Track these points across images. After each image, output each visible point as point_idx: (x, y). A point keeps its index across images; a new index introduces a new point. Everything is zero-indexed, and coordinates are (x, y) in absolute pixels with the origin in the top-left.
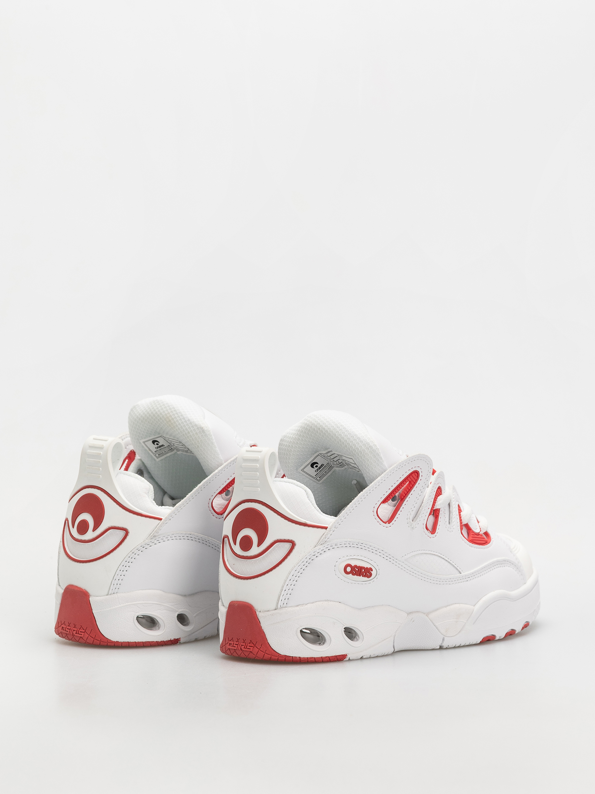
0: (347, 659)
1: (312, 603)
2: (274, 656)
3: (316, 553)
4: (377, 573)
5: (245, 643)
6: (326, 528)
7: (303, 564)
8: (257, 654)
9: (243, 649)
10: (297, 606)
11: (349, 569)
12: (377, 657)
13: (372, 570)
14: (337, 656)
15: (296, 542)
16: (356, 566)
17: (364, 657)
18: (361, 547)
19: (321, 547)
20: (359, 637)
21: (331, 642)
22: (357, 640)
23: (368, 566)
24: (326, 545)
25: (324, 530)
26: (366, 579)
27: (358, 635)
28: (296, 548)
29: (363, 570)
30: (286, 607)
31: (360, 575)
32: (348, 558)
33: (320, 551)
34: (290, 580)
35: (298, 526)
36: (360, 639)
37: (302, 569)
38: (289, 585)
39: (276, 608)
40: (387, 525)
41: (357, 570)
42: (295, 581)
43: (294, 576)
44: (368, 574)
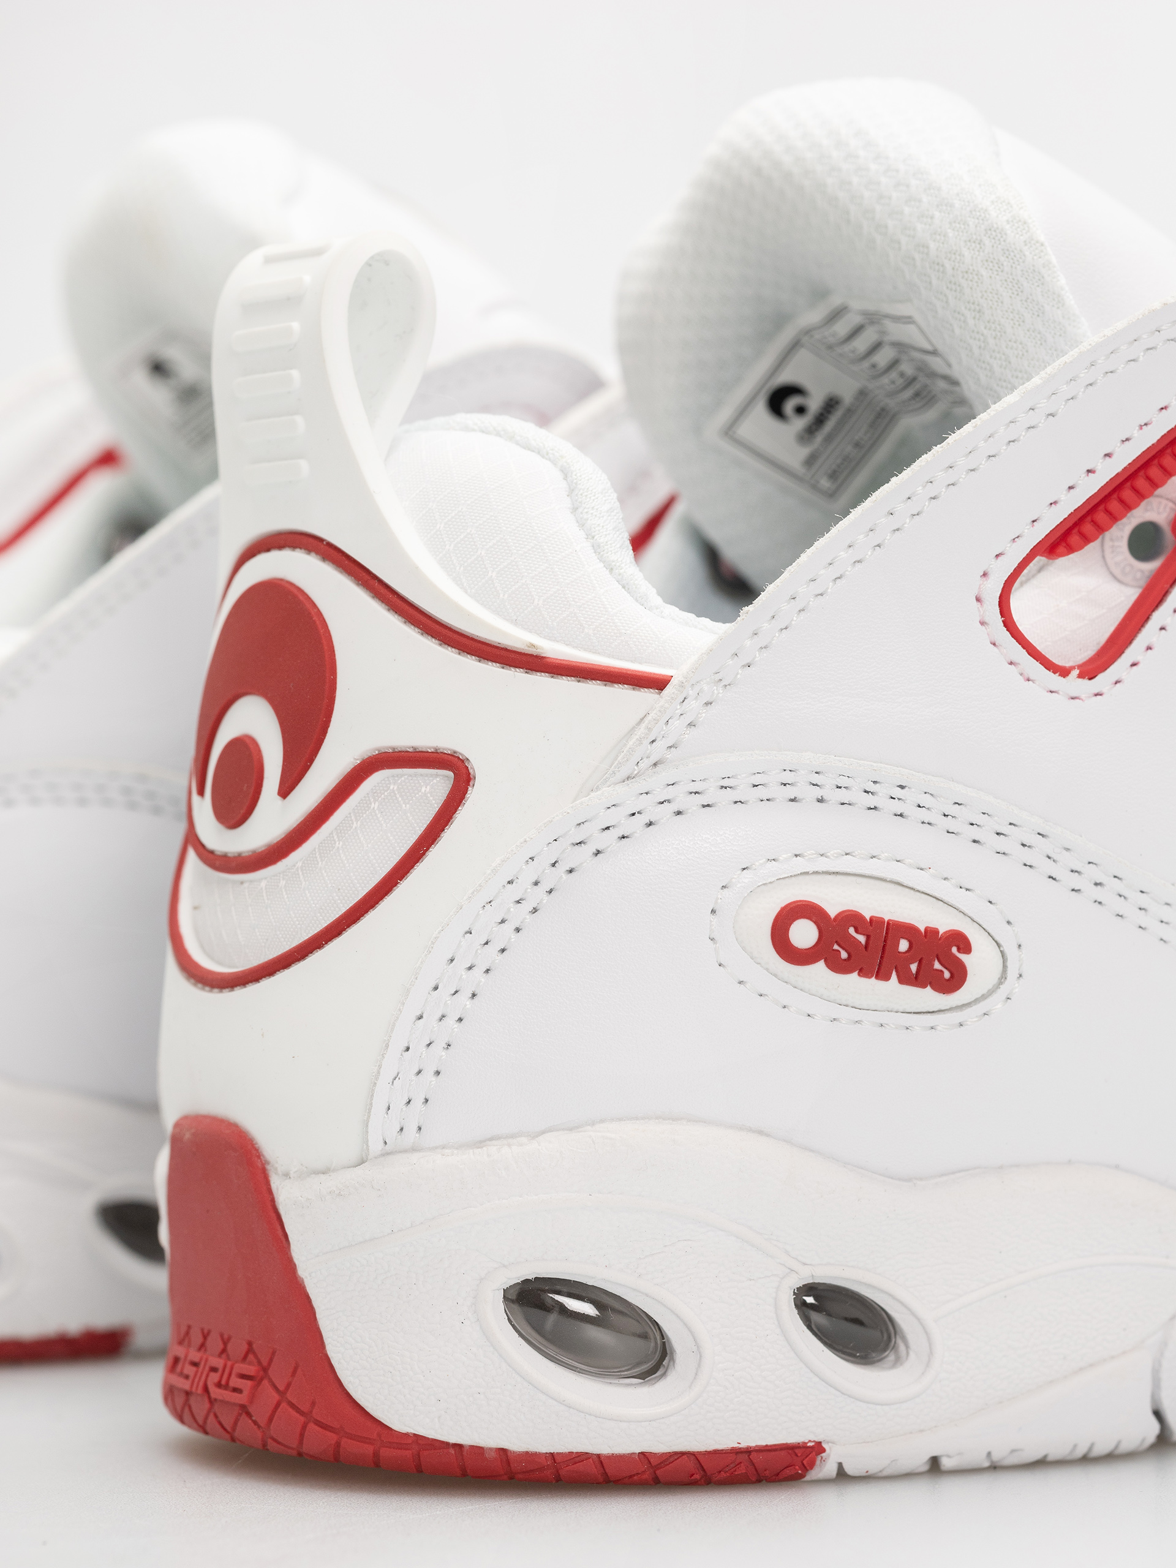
0: (827, 1468)
1: (571, 1129)
2: (352, 1437)
3: (591, 830)
4: (1005, 967)
5: (228, 1358)
6: (658, 684)
7: (515, 892)
8: (271, 1419)
9: (215, 1392)
10: (480, 1144)
11: (804, 934)
12: (1041, 1463)
13: (966, 947)
14: (748, 1451)
15: (478, 766)
16: (851, 918)
17: (946, 1463)
18: (898, 807)
19: (628, 796)
20: (907, 1347)
21: (699, 1365)
22: (898, 1361)
23: (944, 922)
24: (656, 781)
25: (647, 696)
26: (927, 997)
27: (901, 1331)
28: (473, 795)
29: (904, 945)
30: (414, 1149)
31: (882, 975)
32: (800, 865)
33: (616, 817)
34: (436, 988)
35: (492, 670)
36: (912, 1355)
37: (509, 927)
38: (431, 1019)
39: (365, 1159)
40: (1074, 683)
41: (862, 939)
42: (464, 998)
43: (461, 964)
44: (937, 965)
